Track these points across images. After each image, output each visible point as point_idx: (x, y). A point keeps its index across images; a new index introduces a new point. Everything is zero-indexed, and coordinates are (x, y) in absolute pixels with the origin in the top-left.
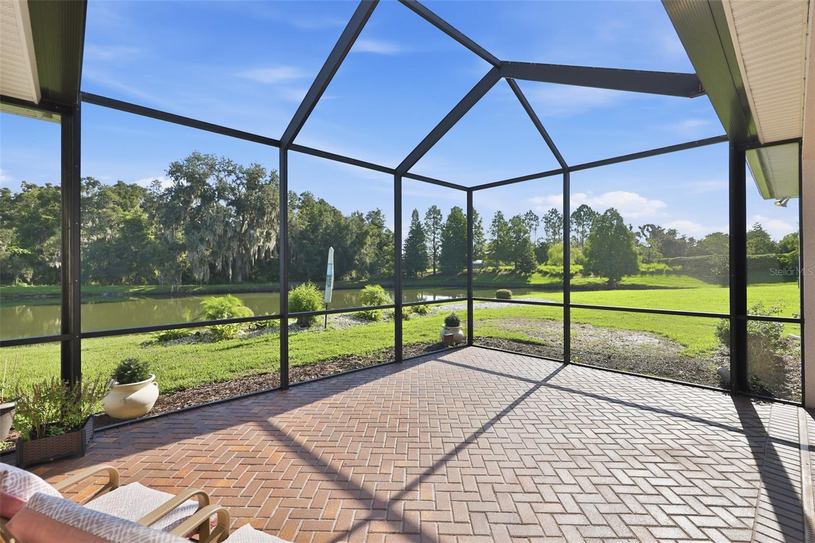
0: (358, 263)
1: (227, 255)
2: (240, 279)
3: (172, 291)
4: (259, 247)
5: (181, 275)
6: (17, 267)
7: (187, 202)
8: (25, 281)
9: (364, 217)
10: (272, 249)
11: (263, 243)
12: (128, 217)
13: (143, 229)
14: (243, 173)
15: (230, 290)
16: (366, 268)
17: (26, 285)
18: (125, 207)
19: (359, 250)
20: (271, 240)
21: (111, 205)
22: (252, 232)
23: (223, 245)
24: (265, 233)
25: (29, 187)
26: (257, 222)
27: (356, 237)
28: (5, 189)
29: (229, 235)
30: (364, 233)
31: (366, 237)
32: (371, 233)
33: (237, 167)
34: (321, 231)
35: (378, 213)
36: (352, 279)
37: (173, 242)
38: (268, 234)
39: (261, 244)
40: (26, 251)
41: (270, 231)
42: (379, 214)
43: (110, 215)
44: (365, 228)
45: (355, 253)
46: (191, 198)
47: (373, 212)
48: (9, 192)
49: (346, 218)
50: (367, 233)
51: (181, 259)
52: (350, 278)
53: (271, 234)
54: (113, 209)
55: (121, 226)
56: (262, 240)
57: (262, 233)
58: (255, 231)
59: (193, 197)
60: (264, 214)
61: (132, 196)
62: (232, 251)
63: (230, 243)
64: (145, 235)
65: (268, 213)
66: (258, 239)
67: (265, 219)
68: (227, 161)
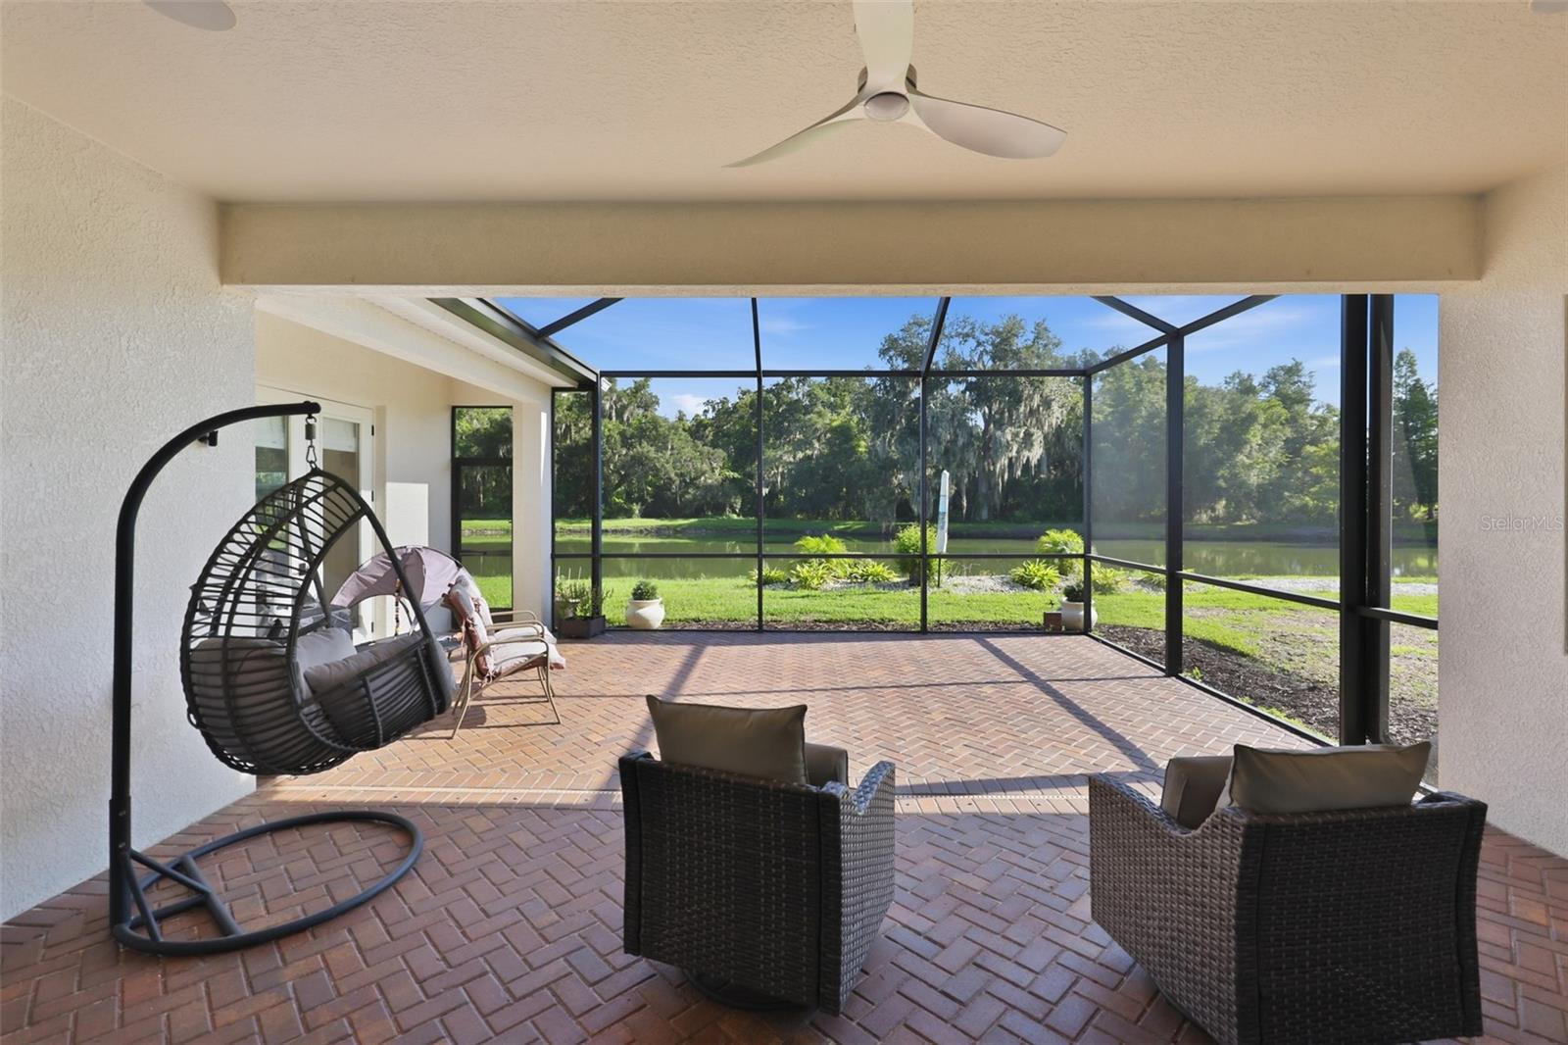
0: (1223, 485)
1: (959, 475)
2: (985, 514)
3: (884, 530)
4: (1010, 459)
5: (895, 509)
6: (727, 495)
7: (904, 395)
8: (734, 512)
9: (1255, 383)
10: (1034, 462)
11: (1017, 452)
12: (834, 424)
13: (851, 439)
14: (987, 334)
15: (965, 533)
16: (1248, 495)
17: (735, 517)
18: (833, 408)
19: (1230, 457)
20: (1032, 445)
21: (820, 407)
22: (999, 433)
23: (952, 459)
24: (1022, 435)
25: (744, 393)
26: (1011, 416)
27: (1223, 429)
28: (725, 398)
29: (961, 441)
30: (1244, 420)
31: (1246, 430)
32: (1262, 419)
33: (977, 326)
34: (1139, 421)
35: (1293, 371)
36: (1215, 520)
37: (884, 456)
38: (1028, 435)
39: (1014, 454)
40: (736, 475)
41: (1032, 430)
42: (1299, 371)
43: (816, 423)
44: (1248, 408)
45: (1219, 463)
46: (907, 387)
47: (1282, 368)
48: (728, 402)
49: (1204, 390)
50: (1251, 419)
51: (896, 482)
52: (1211, 518)
53: (1032, 435)
54: (820, 414)
55: (829, 435)
56: (1015, 448)
57: (1016, 435)
58: (1003, 431)
59: (911, 385)
60: (1019, 401)
61: (844, 391)
62: (967, 468)
63: (963, 452)
64: (854, 447)
65: (1026, 399)
66: (1008, 446)
67: (1022, 409)
68: (961, 320)
